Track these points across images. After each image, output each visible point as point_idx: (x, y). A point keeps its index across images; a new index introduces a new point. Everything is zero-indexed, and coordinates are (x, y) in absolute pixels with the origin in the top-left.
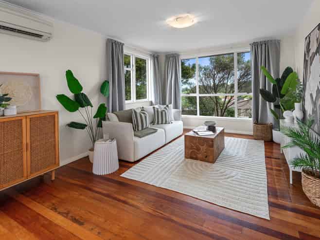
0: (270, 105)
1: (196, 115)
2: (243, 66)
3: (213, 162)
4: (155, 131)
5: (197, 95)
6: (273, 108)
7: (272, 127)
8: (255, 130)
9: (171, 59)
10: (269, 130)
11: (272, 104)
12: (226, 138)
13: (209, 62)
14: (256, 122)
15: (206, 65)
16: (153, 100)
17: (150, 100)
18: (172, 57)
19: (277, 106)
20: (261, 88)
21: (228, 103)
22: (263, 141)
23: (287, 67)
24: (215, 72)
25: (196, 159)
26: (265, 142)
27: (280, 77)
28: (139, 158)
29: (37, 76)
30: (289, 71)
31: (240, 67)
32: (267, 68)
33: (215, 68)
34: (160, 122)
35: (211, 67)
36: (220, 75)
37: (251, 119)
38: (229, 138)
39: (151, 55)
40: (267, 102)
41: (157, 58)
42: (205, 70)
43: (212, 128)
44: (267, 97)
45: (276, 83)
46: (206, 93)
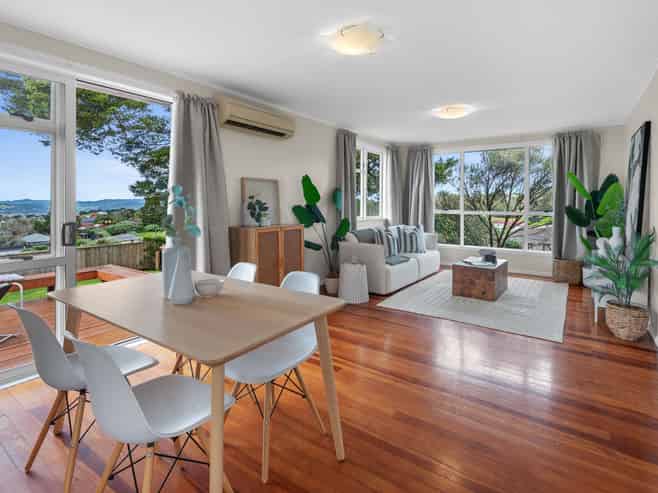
0: (581, 231)
1: (459, 243)
2: (540, 166)
3: (494, 299)
4: (407, 260)
5: (461, 212)
6: (585, 235)
7: (582, 264)
8: (556, 268)
9: (419, 154)
10: (578, 268)
11: (584, 230)
12: (509, 279)
13: (481, 158)
14: (559, 255)
15: (475, 163)
16: (390, 218)
17: (384, 217)
18: (421, 151)
19: (591, 233)
20: (567, 203)
21: (511, 228)
22: (567, 285)
23: (609, 173)
24: (491, 176)
25: (470, 296)
26: (570, 285)
27: (599, 189)
28: (392, 290)
29: (275, 182)
30: (612, 179)
31: (533, 167)
32: (578, 176)
33: (490, 169)
34: (409, 249)
35: (483, 166)
36: (498, 181)
37: (550, 252)
38: (514, 279)
39: (388, 148)
40: (577, 227)
41: (397, 151)
42: (472, 171)
43: (491, 258)
44: (577, 219)
45: (590, 198)
46: (472, 210)
